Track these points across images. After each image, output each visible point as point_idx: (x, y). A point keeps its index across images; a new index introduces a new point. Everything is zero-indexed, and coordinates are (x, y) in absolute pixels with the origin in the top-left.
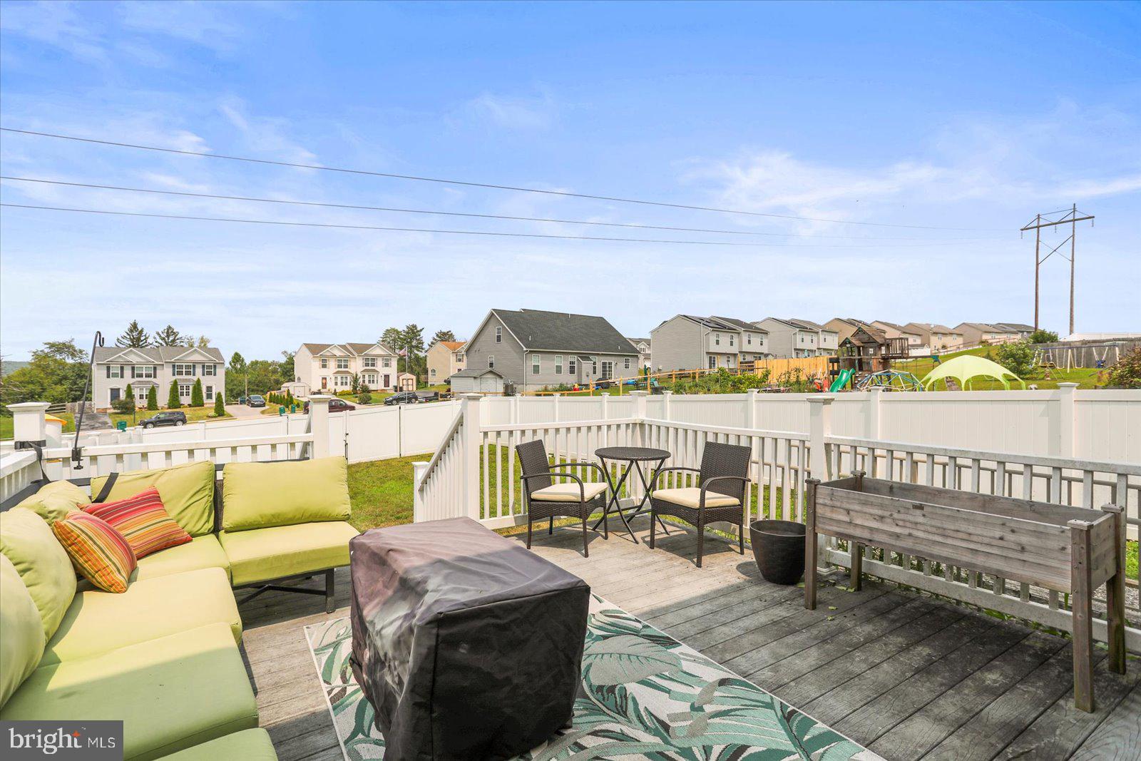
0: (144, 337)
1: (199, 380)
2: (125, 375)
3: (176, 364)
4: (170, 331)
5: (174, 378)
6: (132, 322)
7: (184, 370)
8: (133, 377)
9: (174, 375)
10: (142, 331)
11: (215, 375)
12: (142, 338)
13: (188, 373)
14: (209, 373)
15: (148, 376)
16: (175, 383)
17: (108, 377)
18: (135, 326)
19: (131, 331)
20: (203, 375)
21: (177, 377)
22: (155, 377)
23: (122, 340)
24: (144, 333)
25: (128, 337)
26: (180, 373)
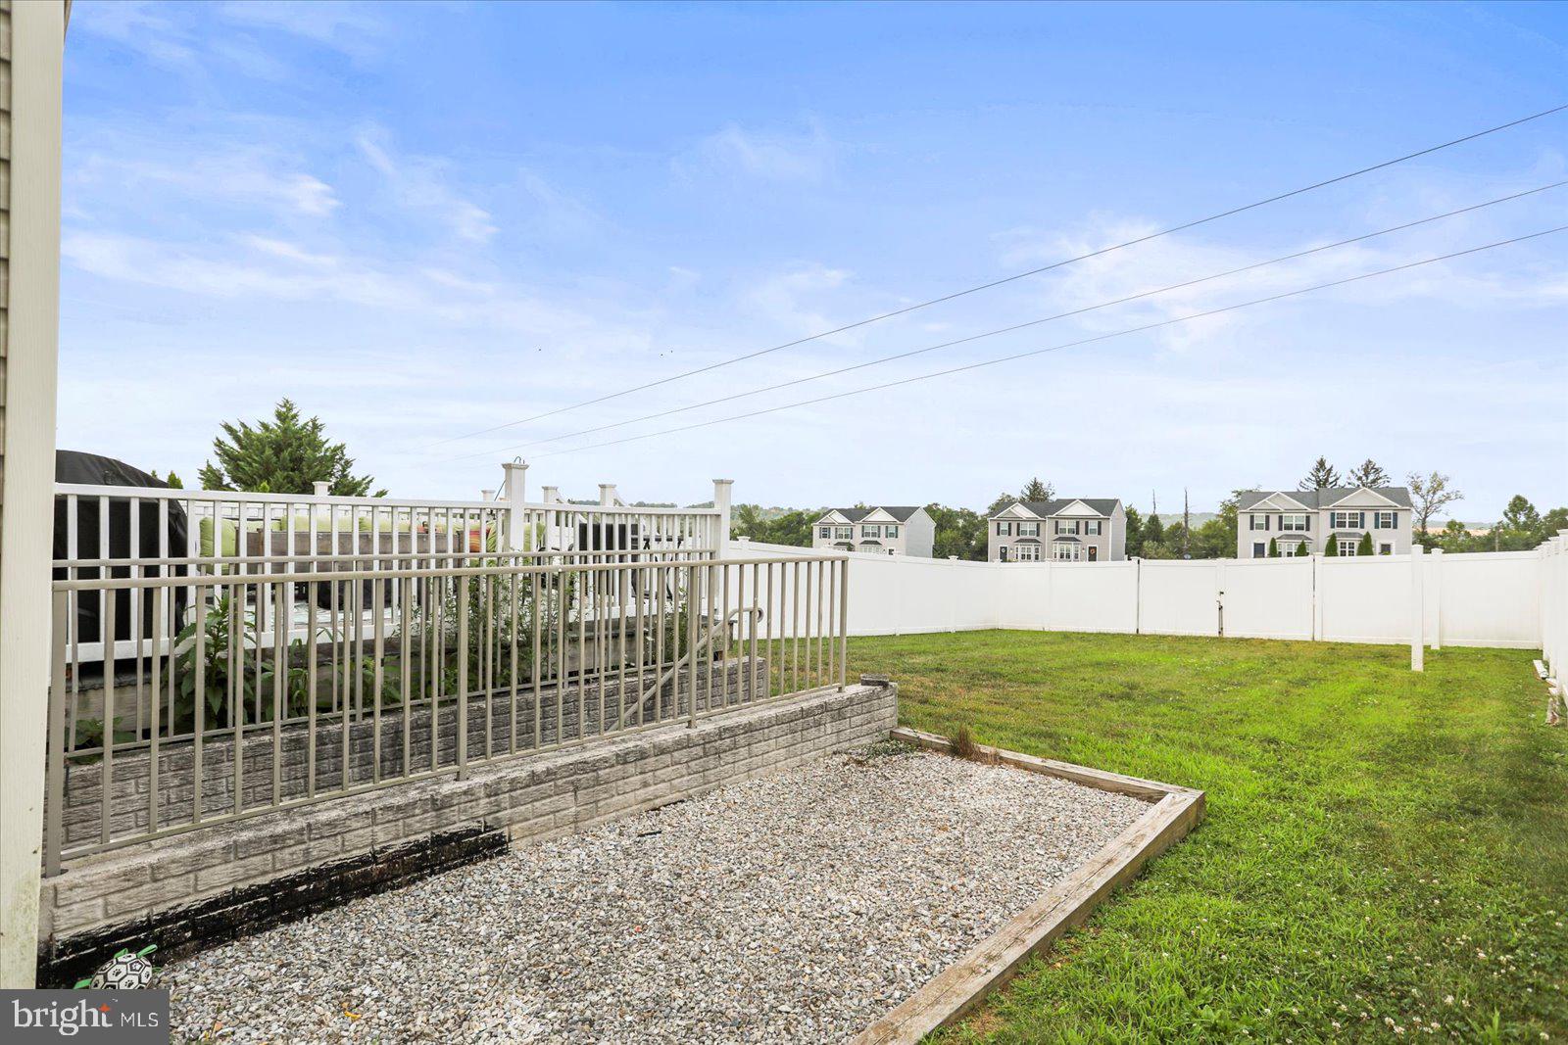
0: (1334, 479)
1: (1368, 534)
2: (1271, 527)
3: (1337, 512)
4: (1369, 468)
5: (1332, 531)
6: (1319, 459)
7: (1347, 520)
8: (1280, 529)
9: (1333, 526)
10: (1330, 470)
11: (1395, 527)
12: (1331, 480)
13: (1353, 525)
14: (1386, 525)
15: (1299, 528)
16: (1333, 538)
17: (1252, 528)
18: (1322, 464)
19: (1318, 470)
20: (1377, 527)
21: (1337, 530)
22: (1308, 529)
23: (1306, 482)
24: (1333, 472)
25: (1314, 478)
26: (1342, 524)
